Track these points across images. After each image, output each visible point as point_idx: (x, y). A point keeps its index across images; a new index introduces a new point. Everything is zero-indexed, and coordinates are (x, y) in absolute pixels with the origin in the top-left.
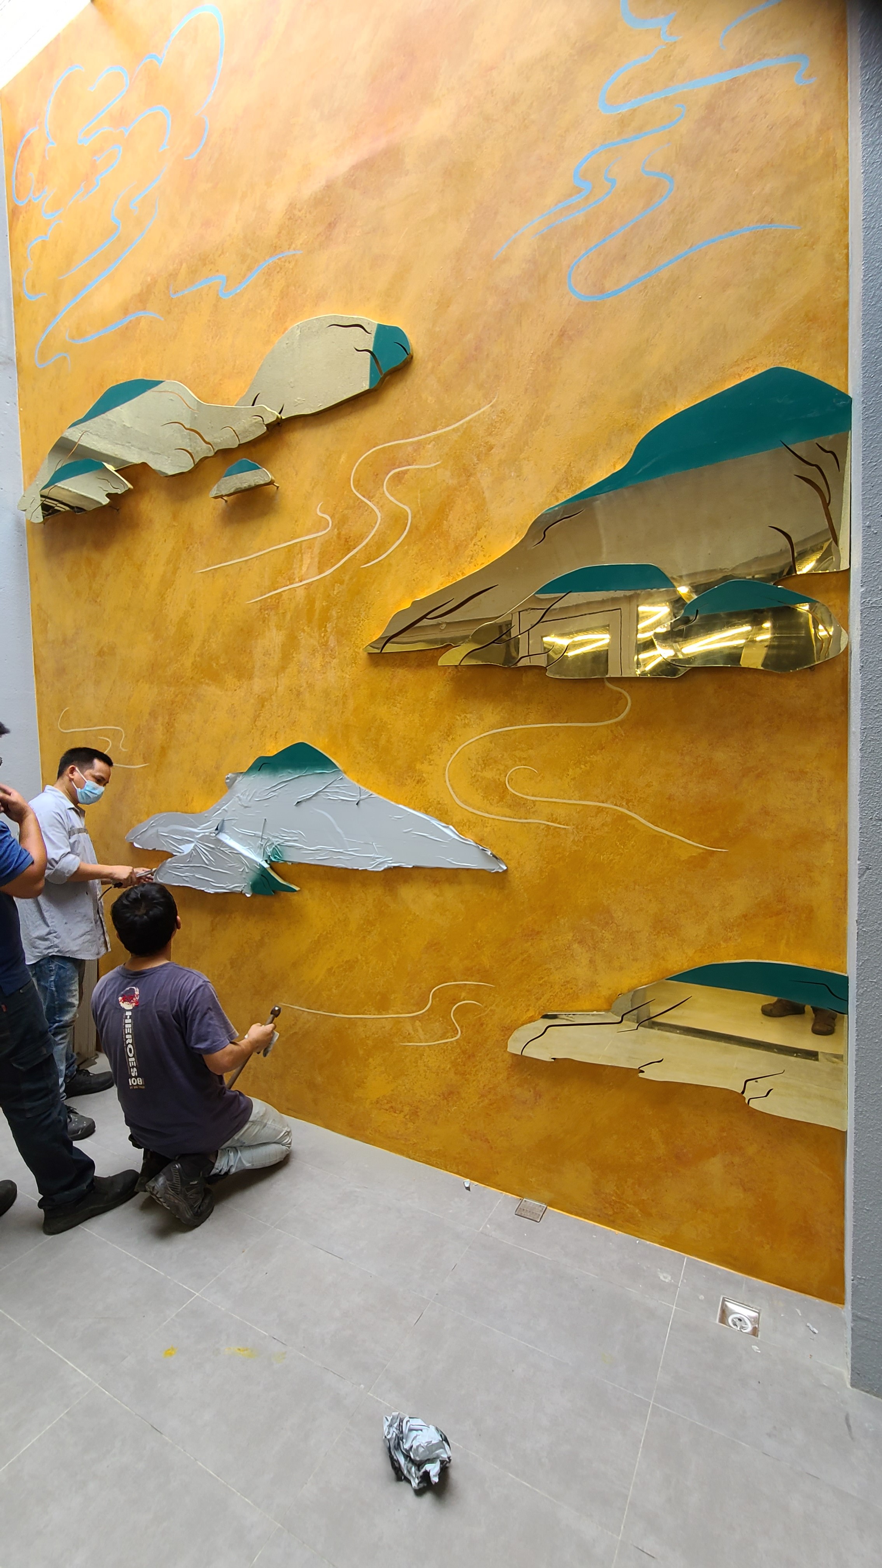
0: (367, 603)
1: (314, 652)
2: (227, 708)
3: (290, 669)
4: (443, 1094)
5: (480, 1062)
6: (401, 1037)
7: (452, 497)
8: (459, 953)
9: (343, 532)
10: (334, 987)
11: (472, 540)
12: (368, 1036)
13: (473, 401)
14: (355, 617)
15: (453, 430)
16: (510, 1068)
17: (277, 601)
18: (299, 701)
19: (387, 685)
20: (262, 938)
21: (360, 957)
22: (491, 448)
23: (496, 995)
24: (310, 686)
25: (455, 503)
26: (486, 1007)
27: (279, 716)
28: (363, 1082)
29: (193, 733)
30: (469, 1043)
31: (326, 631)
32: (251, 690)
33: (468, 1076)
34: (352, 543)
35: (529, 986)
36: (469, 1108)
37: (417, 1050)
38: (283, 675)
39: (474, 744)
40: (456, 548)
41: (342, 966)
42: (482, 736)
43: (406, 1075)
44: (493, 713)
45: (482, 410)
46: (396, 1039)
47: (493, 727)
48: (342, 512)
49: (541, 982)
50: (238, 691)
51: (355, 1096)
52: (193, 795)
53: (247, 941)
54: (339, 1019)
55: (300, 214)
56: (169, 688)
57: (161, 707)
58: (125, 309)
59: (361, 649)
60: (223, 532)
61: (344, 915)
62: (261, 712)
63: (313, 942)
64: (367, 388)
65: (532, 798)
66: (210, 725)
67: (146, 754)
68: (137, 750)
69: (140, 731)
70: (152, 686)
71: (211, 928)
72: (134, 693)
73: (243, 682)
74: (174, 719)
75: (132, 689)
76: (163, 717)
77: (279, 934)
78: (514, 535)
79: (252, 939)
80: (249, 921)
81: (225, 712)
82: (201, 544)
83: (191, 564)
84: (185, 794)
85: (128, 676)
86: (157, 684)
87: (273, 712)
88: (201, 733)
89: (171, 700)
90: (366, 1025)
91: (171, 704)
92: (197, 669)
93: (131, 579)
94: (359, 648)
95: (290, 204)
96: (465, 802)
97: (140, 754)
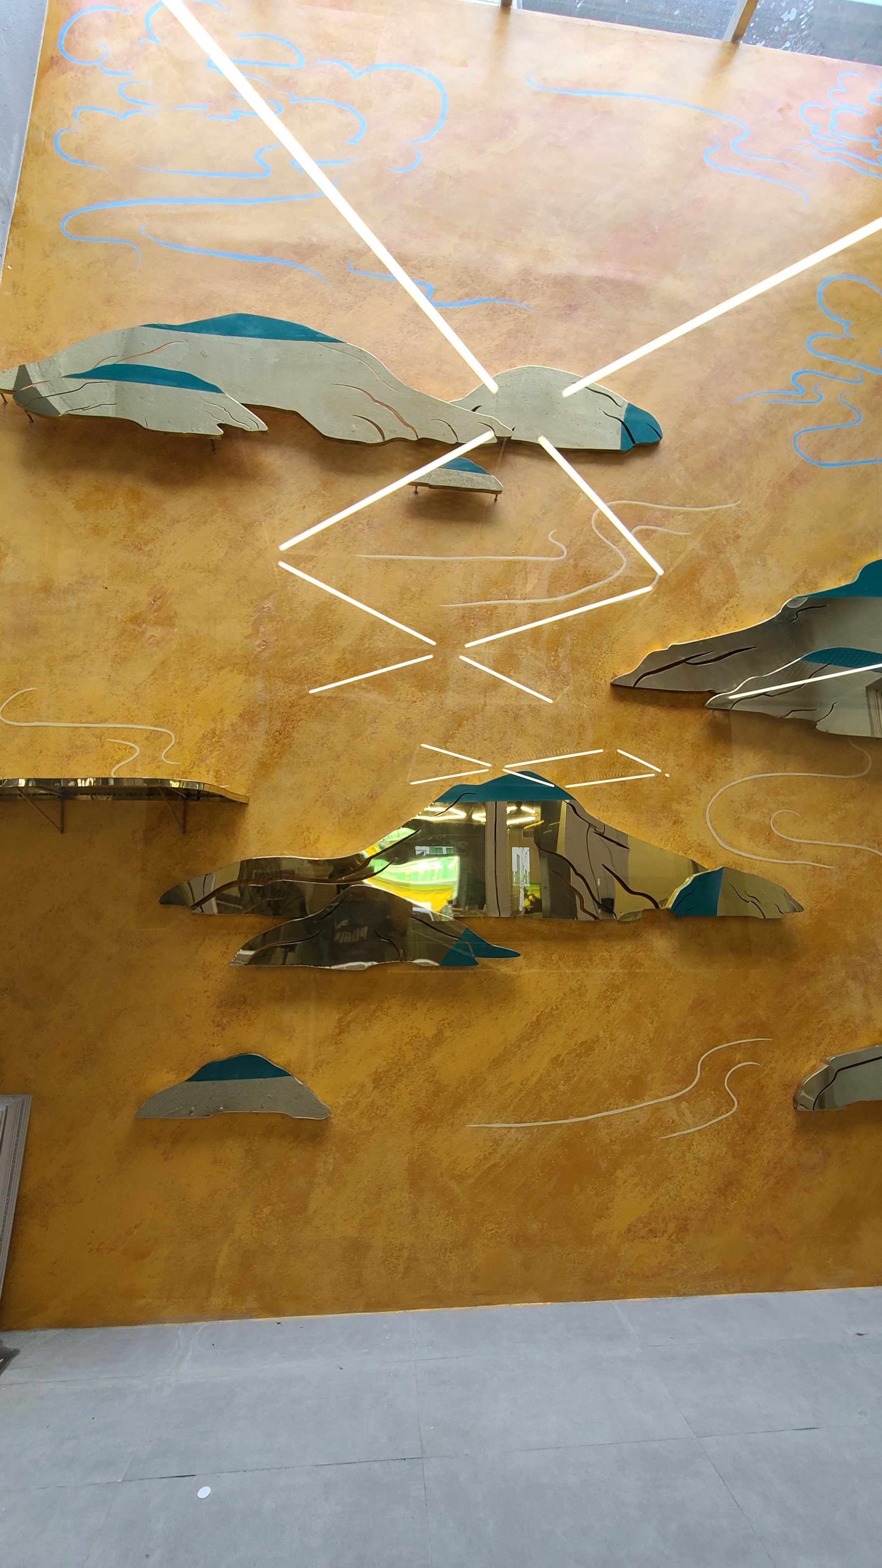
0: (610, 637)
1: (540, 675)
2: (397, 722)
4: (719, 1189)
5: (762, 1134)
6: (661, 1129)
7: (703, 565)
8: (732, 1008)
9: (581, 565)
10: (562, 1082)
11: (724, 605)
12: (613, 1139)
13: (720, 496)
14: (595, 648)
15: (702, 512)
16: (795, 1131)
17: (489, 612)
18: (517, 725)
19: (636, 721)
20: (440, 1032)
21: (601, 1034)
22: (738, 537)
23: (775, 1050)
24: (534, 711)
25: (705, 570)
26: (765, 1065)
27: (485, 740)
28: (608, 1209)
30: (748, 1114)
31: (556, 656)
33: (749, 1155)
34: (592, 577)
35: (809, 1032)
36: (752, 1196)
37: (684, 1140)
38: (493, 693)
39: (736, 787)
40: (709, 608)
41: (575, 1050)
42: (744, 779)
43: (670, 1179)
44: (754, 759)
45: (729, 506)
46: (656, 1133)
47: (755, 773)
48: (580, 545)
49: (820, 1025)
50: (418, 704)
51: (594, 1233)
52: (320, 833)
53: (410, 1041)
54: (570, 1127)
55: (536, 282)
56: (287, 685)
57: (268, 709)
58: (266, 249)
59: (603, 681)
60: (408, 523)
61: (579, 983)
62: (457, 732)
63: (529, 1025)
64: (618, 448)
65: (798, 841)
66: (364, 741)
67: (223, 771)
68: (201, 764)
69: (214, 737)
70: (251, 679)
71: (337, 1030)
72: (209, 683)
73: (428, 694)
74: (293, 728)
75: (204, 677)
76: (271, 722)
77: (470, 1022)
78: (763, 610)
79: (420, 1036)
80: (416, 1009)
81: (394, 727)
82: (370, 526)
83: (350, 544)
84: (302, 831)
85: (199, 659)
86: (263, 677)
87: (475, 734)
88: (345, 750)
89: (290, 702)
90: (611, 1125)
91: (290, 707)
92: (346, 669)
93: (229, 537)
94: (601, 679)
95: (524, 270)
96: (730, 844)
97: (209, 771)
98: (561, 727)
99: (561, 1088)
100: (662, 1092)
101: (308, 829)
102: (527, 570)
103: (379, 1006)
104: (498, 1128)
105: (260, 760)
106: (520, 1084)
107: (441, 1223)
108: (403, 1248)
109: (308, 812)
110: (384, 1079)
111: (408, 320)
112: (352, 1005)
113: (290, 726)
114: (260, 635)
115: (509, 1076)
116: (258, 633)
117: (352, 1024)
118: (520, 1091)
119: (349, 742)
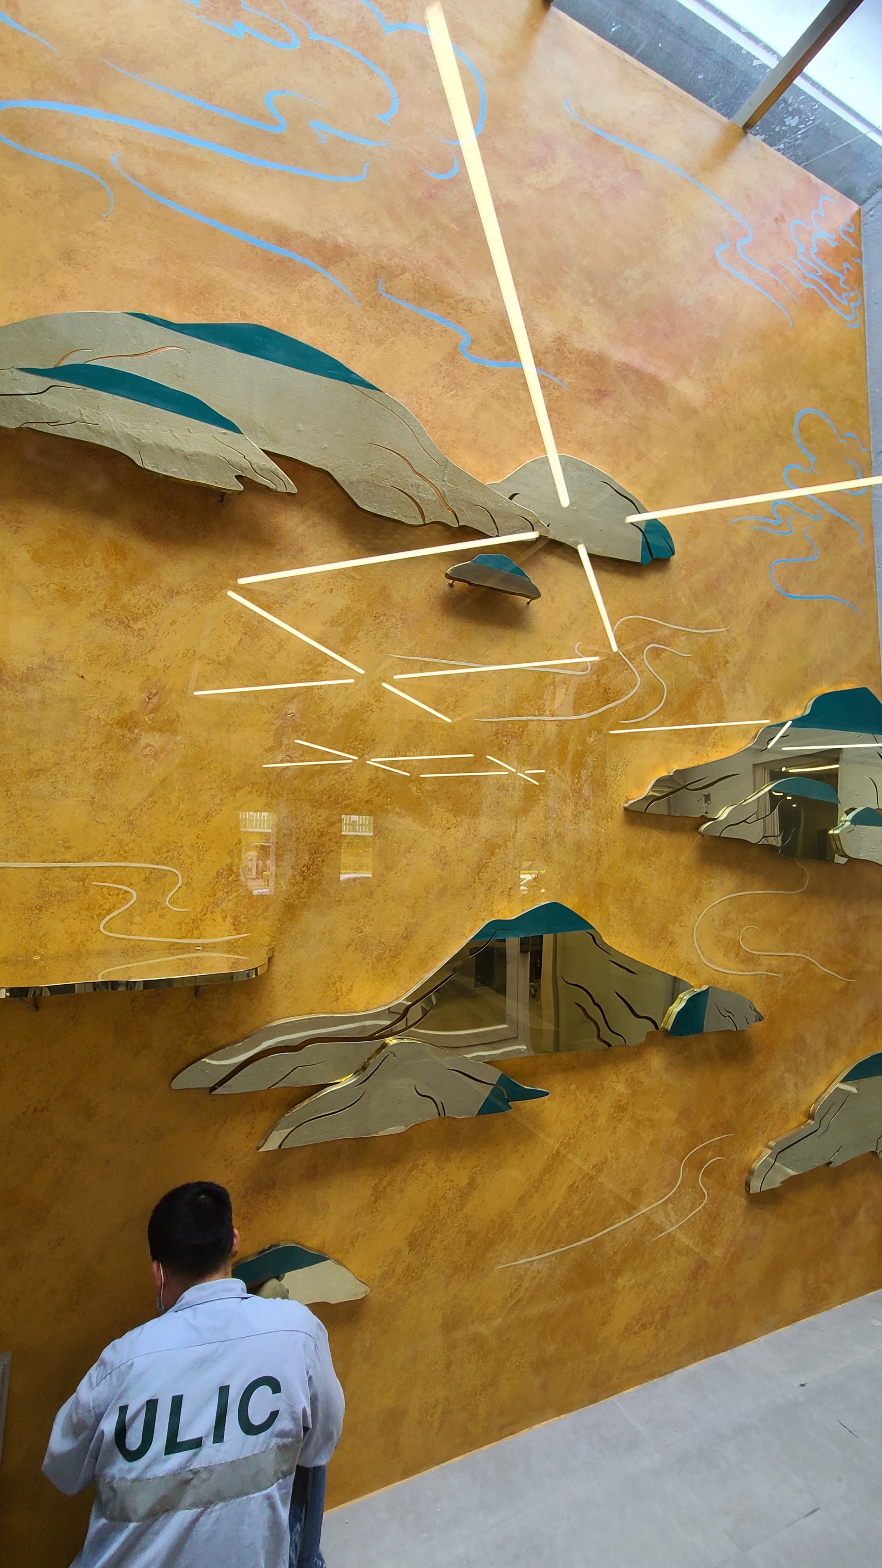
0: (625, 759)
1: (565, 798)
2: (432, 852)
3: (535, 814)
4: (692, 1274)
6: (652, 1232)
8: (706, 1112)
9: (602, 681)
10: (577, 1207)
12: (616, 1251)
13: (715, 619)
14: (612, 770)
15: (701, 634)
17: (520, 729)
18: (545, 852)
19: (644, 845)
20: (472, 1180)
21: (609, 1155)
22: (727, 662)
23: (735, 1143)
24: (560, 836)
26: (728, 1158)
28: (610, 1315)
30: (714, 1203)
31: (579, 778)
32: (475, 831)
34: (611, 695)
35: (758, 1123)
36: (715, 1274)
37: (668, 1238)
38: (524, 818)
39: (716, 906)
41: (587, 1174)
42: (723, 899)
43: (658, 1275)
44: (730, 879)
45: (721, 630)
46: (648, 1237)
47: (731, 893)
48: (602, 660)
49: (766, 1115)
50: (453, 830)
51: (599, 1340)
52: (353, 982)
53: (444, 1195)
54: (582, 1247)
55: (570, 356)
56: (315, 810)
57: (294, 839)
58: (283, 237)
59: (618, 805)
60: (443, 621)
61: (592, 1109)
62: (490, 861)
63: (550, 1158)
64: (639, 561)
65: (758, 953)
66: (398, 874)
67: (242, 917)
68: (216, 909)
69: (231, 875)
70: (274, 802)
71: (373, 1198)
72: (223, 808)
73: (462, 819)
74: (323, 861)
75: (217, 801)
76: (297, 855)
77: (499, 1165)
79: (454, 1188)
80: (450, 1161)
81: (429, 857)
82: (404, 621)
83: (382, 641)
84: (333, 981)
85: (210, 777)
86: (287, 800)
87: (507, 863)
88: (379, 886)
89: (319, 831)
90: (615, 1237)
91: (319, 837)
92: (379, 790)
93: (242, 620)
94: (616, 803)
95: (559, 338)
96: (710, 961)
97: (226, 917)
98: (582, 853)
99: (576, 1212)
100: (654, 1199)
101: (340, 978)
102: (556, 684)
103: (414, 1164)
104: (523, 1264)
105: (286, 901)
106: (541, 1217)
107: (472, 1370)
108: (438, 1404)
109: (340, 959)
110: (420, 1239)
111: (443, 371)
112: (388, 1168)
113: (319, 859)
114: (284, 748)
115: (533, 1210)
116: (281, 745)
117: (388, 1189)
118: (542, 1223)
119: (383, 875)
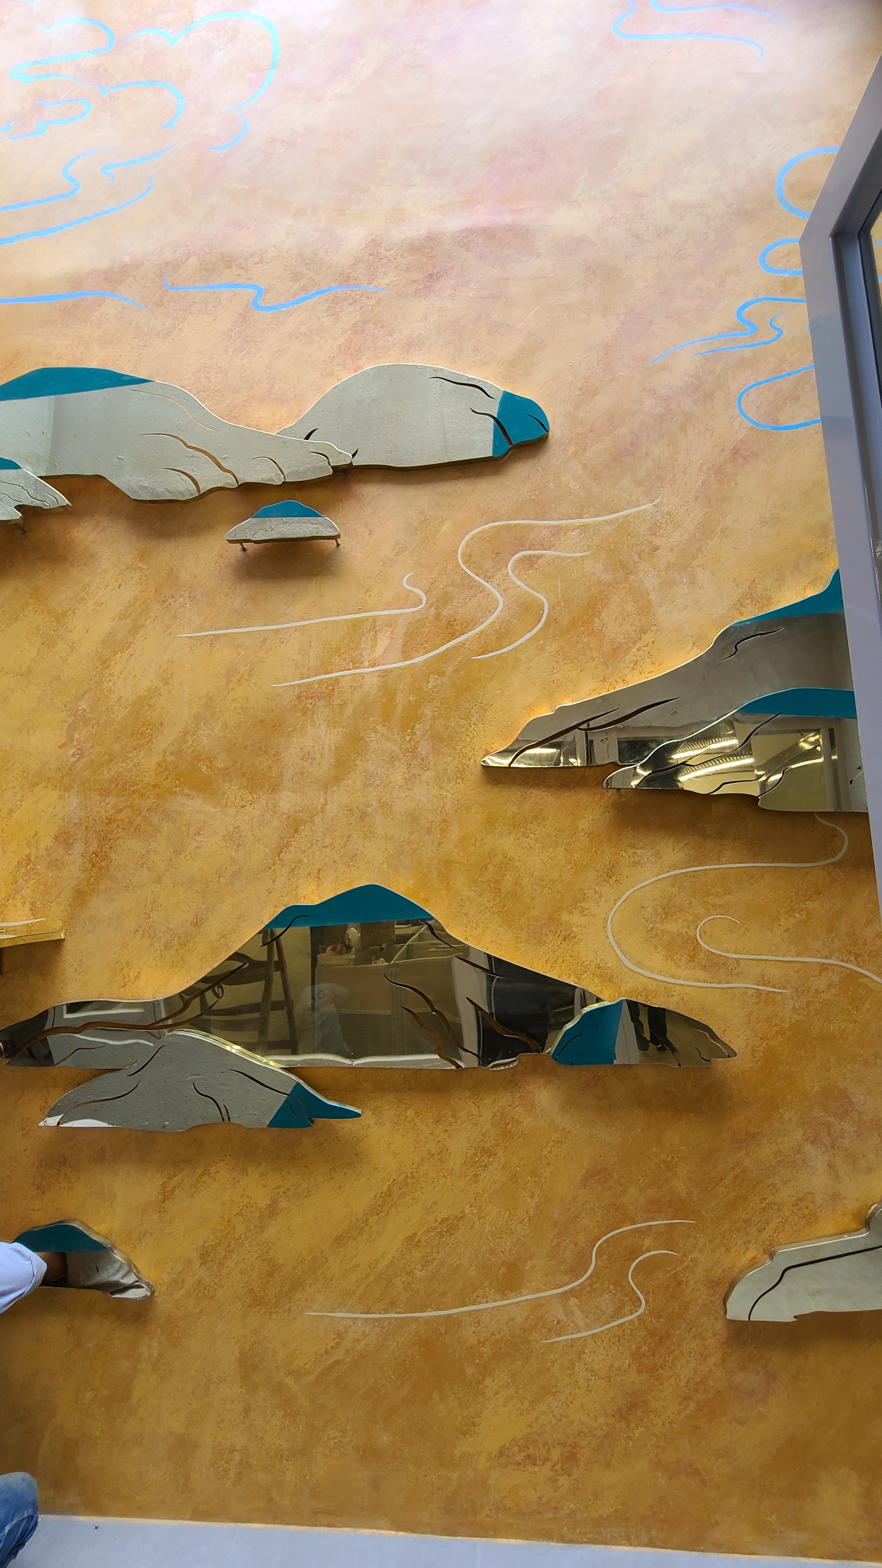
0: (482, 703)
1: (392, 760)
2: (224, 833)
3: (350, 782)
4: (619, 1410)
5: (679, 1345)
6: (543, 1330)
7: (606, 593)
8: (639, 1180)
9: (445, 613)
10: (419, 1267)
11: (635, 643)
12: (482, 1340)
13: (631, 496)
14: (462, 719)
15: (606, 521)
16: (726, 1343)
17: (330, 688)
18: (364, 826)
19: (515, 809)
20: (275, 1202)
21: (467, 1209)
22: (656, 548)
23: (699, 1235)
24: (386, 807)
25: (610, 600)
26: (684, 1255)
27: (326, 847)
28: (474, 1424)
29: (149, 869)
30: (660, 1317)
31: (413, 733)
32: (275, 807)
33: (661, 1371)
34: (458, 628)
35: (747, 1214)
36: (664, 1424)
37: (572, 1346)
38: (336, 788)
39: (648, 887)
40: (614, 650)
41: (434, 1228)
42: (660, 877)
43: (554, 1394)
44: (673, 849)
45: (643, 507)
46: (535, 1336)
47: (677, 867)
48: (444, 588)
49: (764, 1205)
50: (248, 808)
51: (457, 1453)
52: (140, 969)
53: (241, 1211)
54: (428, 1321)
55: (388, 254)
56: (103, 798)
57: (84, 827)
58: (76, 282)
59: (472, 761)
60: (235, 589)
61: (440, 1145)
62: (292, 840)
63: (378, 1196)
64: (491, 455)
65: (735, 956)
66: (188, 858)
67: (38, 902)
68: (17, 896)
69: (29, 865)
70: (66, 794)
71: (161, 1197)
72: (22, 803)
73: (260, 795)
74: (111, 848)
75: (18, 797)
76: (87, 843)
77: (309, 1191)
78: (690, 645)
79: (252, 1206)
80: (247, 1175)
81: (221, 838)
82: (192, 598)
83: (169, 623)
84: (121, 967)
85: (13, 777)
86: (78, 791)
87: (314, 841)
88: (167, 870)
89: (107, 818)
90: (479, 1321)
91: (107, 824)
92: (167, 773)
93: (41, 632)
94: (470, 759)
95: (373, 240)
96: (639, 964)
97: (25, 902)
98: (418, 824)
99: (418, 1273)
100: (545, 1285)
101: (128, 964)
102: (377, 628)
103: (206, 1170)
104: (342, 1318)
105: (77, 888)
106: (367, 1267)
107: (276, 1426)
108: (234, 1450)
109: (128, 945)
110: (212, 1254)
111: (233, 335)
112: (177, 1168)
113: (107, 846)
114: (75, 742)
115: (355, 1256)
116: (72, 741)
117: (177, 1190)
118: (368, 1275)
119: (171, 860)
